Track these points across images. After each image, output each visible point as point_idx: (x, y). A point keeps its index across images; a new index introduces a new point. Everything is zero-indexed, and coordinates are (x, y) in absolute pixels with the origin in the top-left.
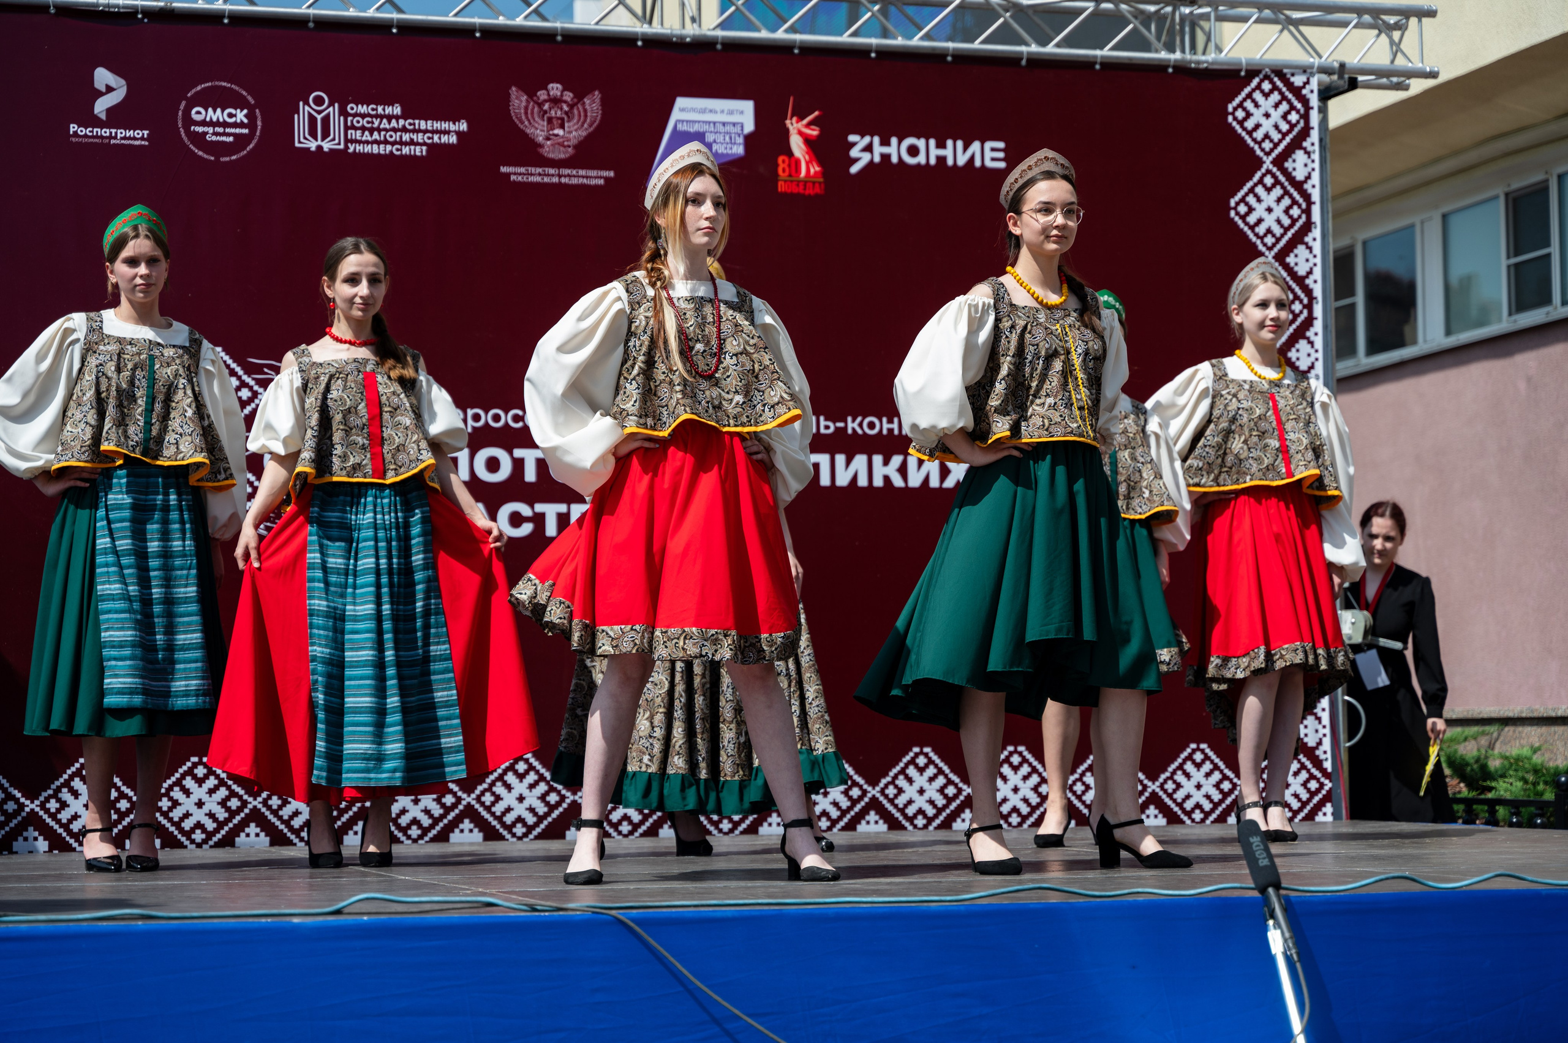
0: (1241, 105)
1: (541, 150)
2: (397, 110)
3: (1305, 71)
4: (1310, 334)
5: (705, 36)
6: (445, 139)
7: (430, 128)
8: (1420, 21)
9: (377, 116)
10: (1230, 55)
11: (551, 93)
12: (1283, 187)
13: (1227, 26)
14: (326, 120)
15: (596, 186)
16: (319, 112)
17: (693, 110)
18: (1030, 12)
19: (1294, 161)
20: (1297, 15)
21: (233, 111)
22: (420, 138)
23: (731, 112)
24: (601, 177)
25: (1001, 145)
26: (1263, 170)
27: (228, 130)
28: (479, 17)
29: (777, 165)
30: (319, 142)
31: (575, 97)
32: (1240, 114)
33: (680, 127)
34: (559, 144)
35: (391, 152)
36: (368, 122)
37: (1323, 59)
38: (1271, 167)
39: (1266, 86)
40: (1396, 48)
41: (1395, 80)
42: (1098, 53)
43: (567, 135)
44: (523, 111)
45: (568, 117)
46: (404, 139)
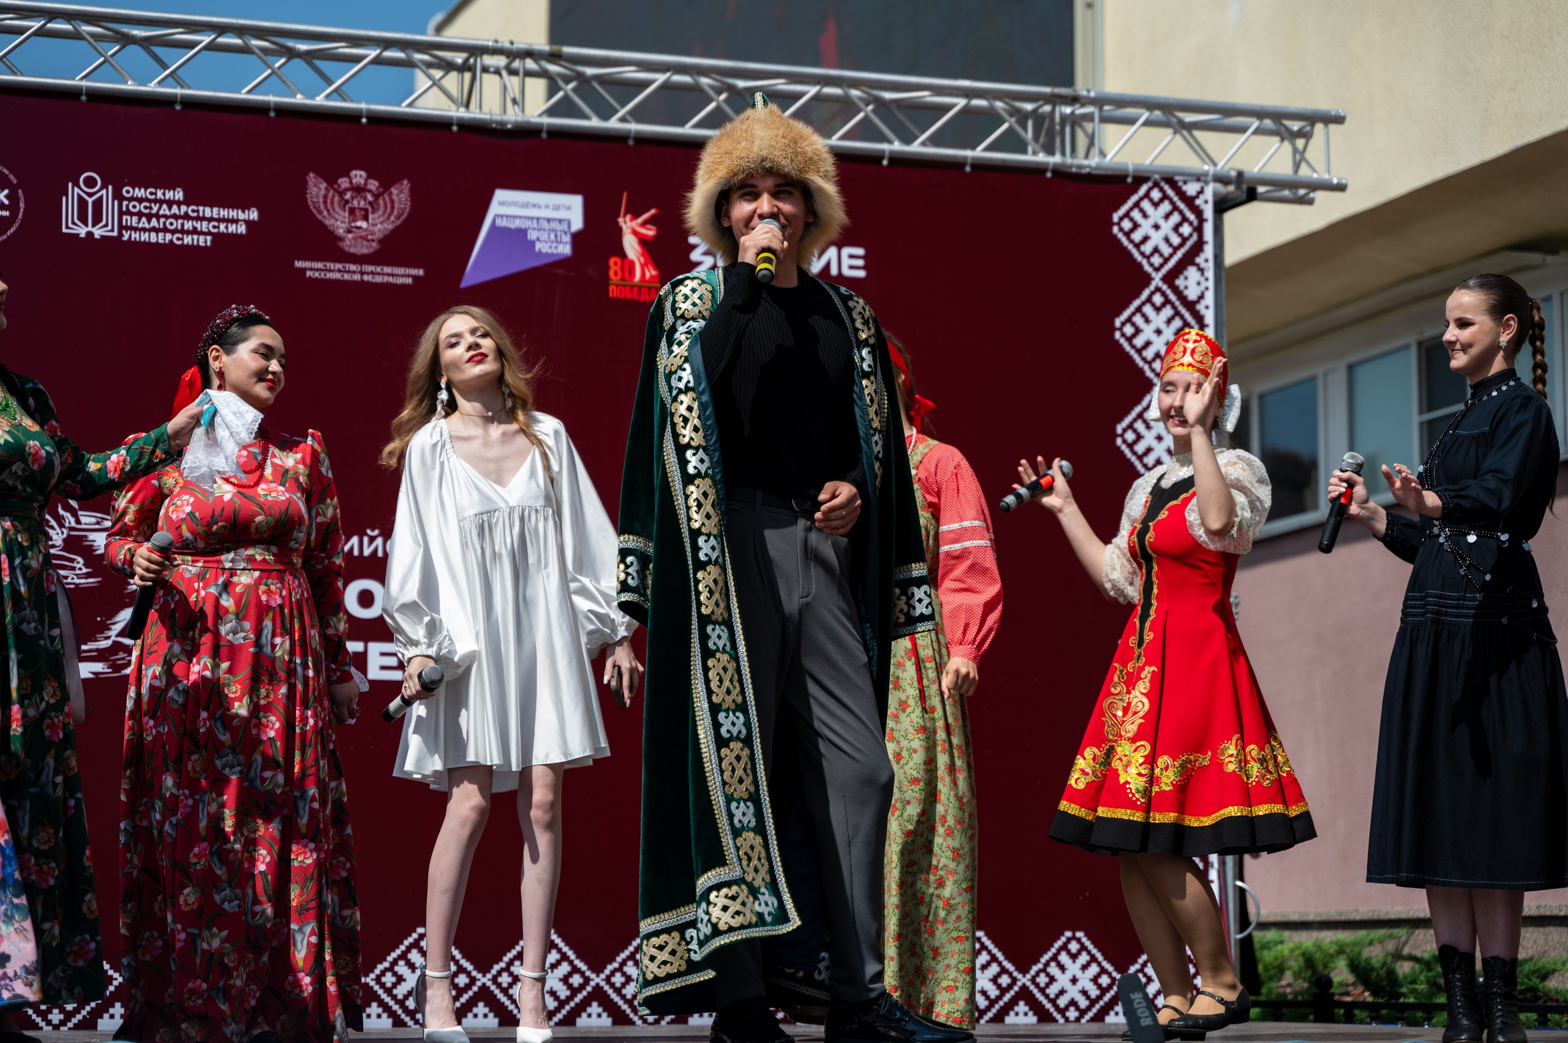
0: (1127, 215)
1: (341, 244)
2: (179, 195)
3: (1198, 180)
5: (529, 123)
6: (232, 228)
7: (215, 216)
8: (1327, 126)
9: (155, 201)
10: (1117, 159)
11: (354, 181)
12: (1174, 307)
13: (1111, 129)
14: (98, 204)
15: (403, 286)
16: (90, 195)
17: (515, 204)
18: (893, 107)
19: (1186, 278)
20: (1190, 118)
22: (204, 226)
23: (557, 208)
24: (409, 276)
25: (860, 251)
26: (1152, 287)
28: (274, 95)
29: (608, 268)
30: (90, 228)
31: (381, 185)
32: (1127, 225)
33: (499, 222)
34: (362, 237)
35: (171, 241)
36: (146, 208)
37: (1219, 167)
38: (1160, 284)
39: (1156, 195)
40: (1300, 157)
41: (1297, 192)
42: (968, 153)
43: (371, 228)
44: (321, 200)
45: (373, 208)
46: (186, 227)
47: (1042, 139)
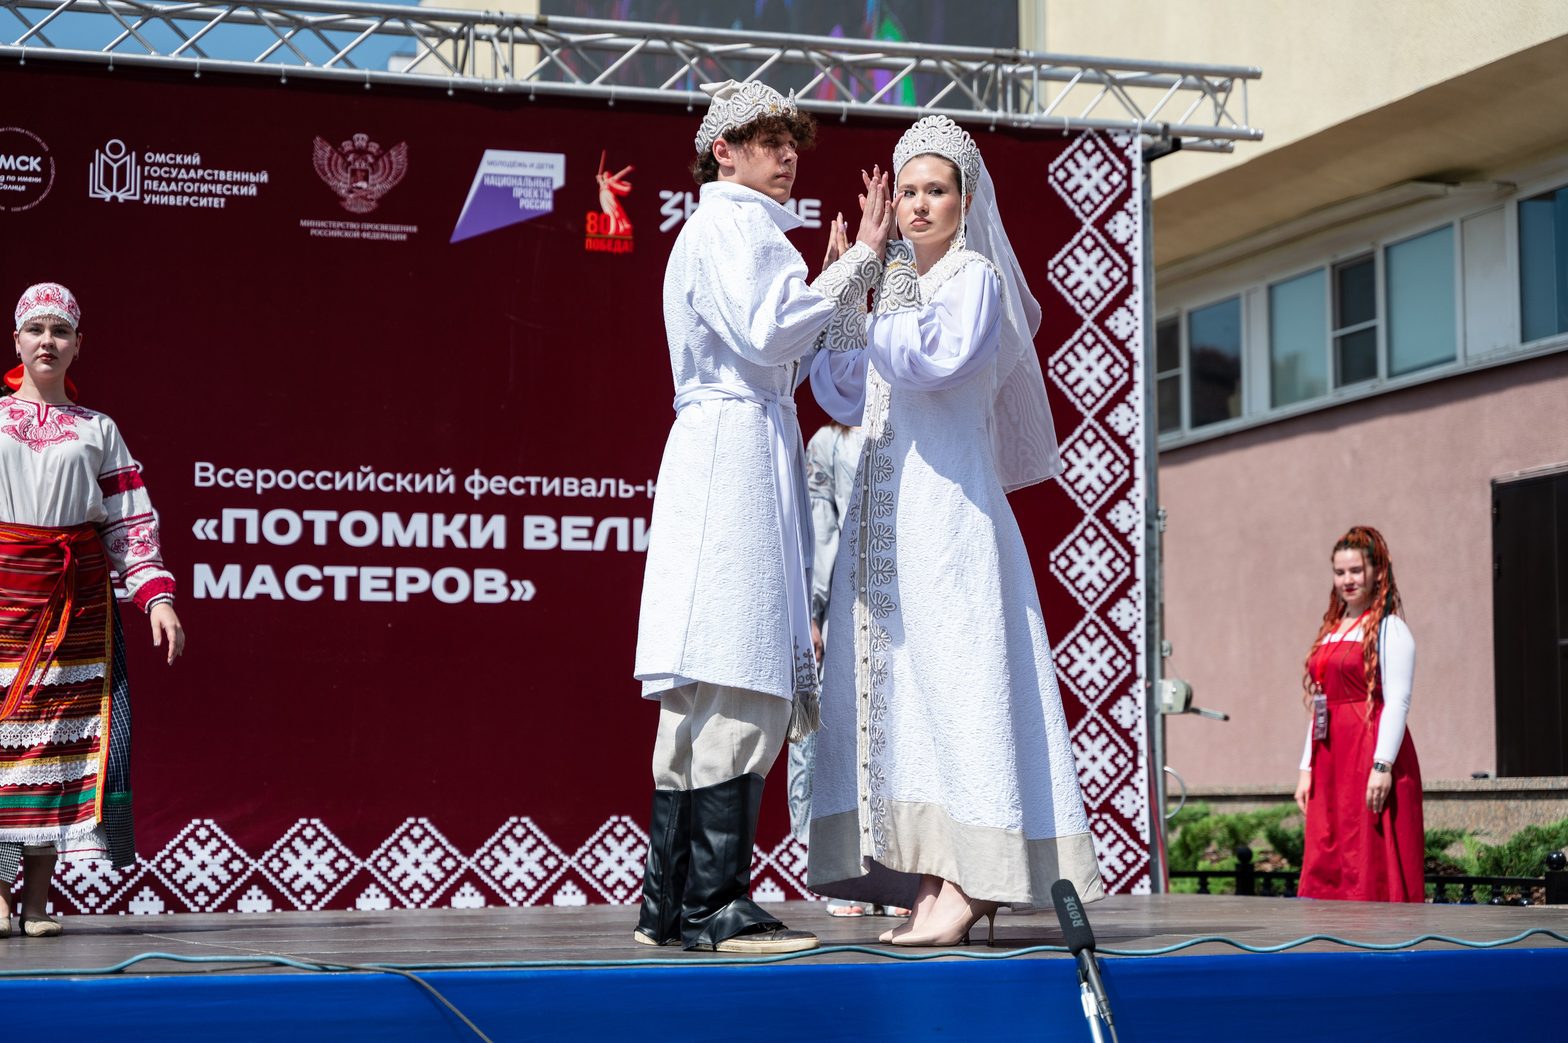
0: (1062, 166)
1: (343, 204)
2: (196, 160)
3: (1128, 132)
4: (1130, 398)
5: (518, 87)
6: (244, 191)
7: (229, 179)
8: (1245, 82)
9: (175, 166)
10: (1054, 115)
11: (357, 144)
12: (1104, 249)
13: (1052, 85)
14: (122, 169)
15: (398, 242)
16: (115, 161)
17: (502, 163)
18: (851, 68)
19: (1115, 223)
20: (1120, 75)
21: (25, 158)
22: (218, 189)
23: (541, 166)
24: (403, 233)
25: (816, 203)
26: (1083, 232)
27: (20, 179)
28: (285, 63)
29: (586, 222)
30: (114, 193)
31: (381, 147)
32: (1061, 175)
33: (488, 181)
34: (362, 197)
35: (188, 203)
36: (166, 172)
37: (1147, 120)
38: (1091, 229)
39: (1089, 146)
40: (1220, 110)
41: (1218, 142)
42: (919, 109)
43: (370, 188)
44: (326, 162)
45: (373, 169)
46: (202, 190)
47: (986, 96)
